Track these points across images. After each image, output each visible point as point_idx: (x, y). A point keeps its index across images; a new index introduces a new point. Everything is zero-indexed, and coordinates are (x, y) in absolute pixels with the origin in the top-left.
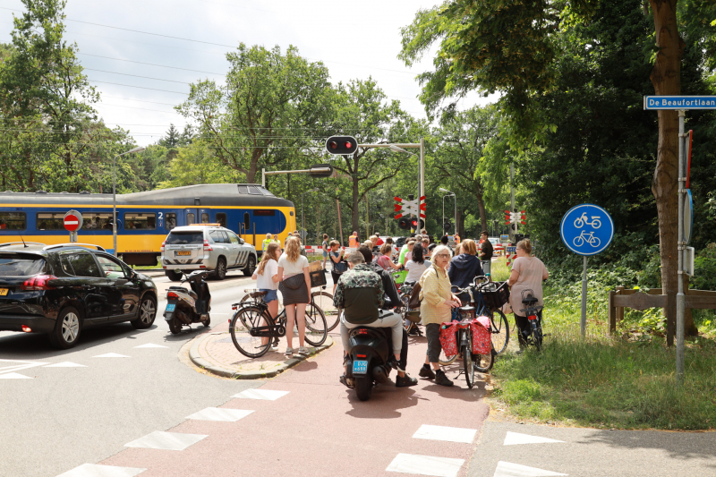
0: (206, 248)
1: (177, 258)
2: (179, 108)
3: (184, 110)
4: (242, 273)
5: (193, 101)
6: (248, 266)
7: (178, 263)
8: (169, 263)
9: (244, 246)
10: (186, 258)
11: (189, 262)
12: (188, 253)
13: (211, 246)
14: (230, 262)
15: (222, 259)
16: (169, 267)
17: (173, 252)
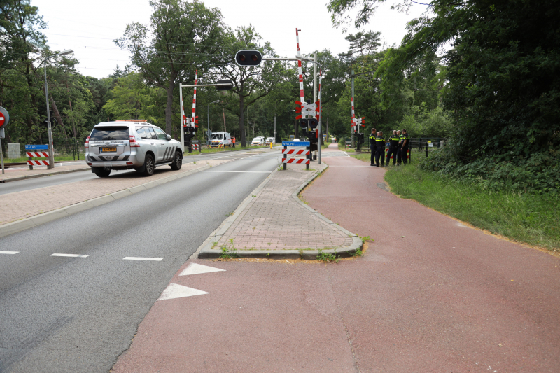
0: (132, 144)
1: (102, 154)
2: (117, 42)
3: (120, 43)
4: (170, 167)
5: (127, 37)
6: (175, 160)
7: (103, 159)
8: (94, 160)
9: (170, 142)
10: (113, 154)
11: (115, 159)
12: (113, 148)
13: (137, 143)
14: (158, 158)
15: (150, 154)
16: (95, 164)
17: (98, 148)
